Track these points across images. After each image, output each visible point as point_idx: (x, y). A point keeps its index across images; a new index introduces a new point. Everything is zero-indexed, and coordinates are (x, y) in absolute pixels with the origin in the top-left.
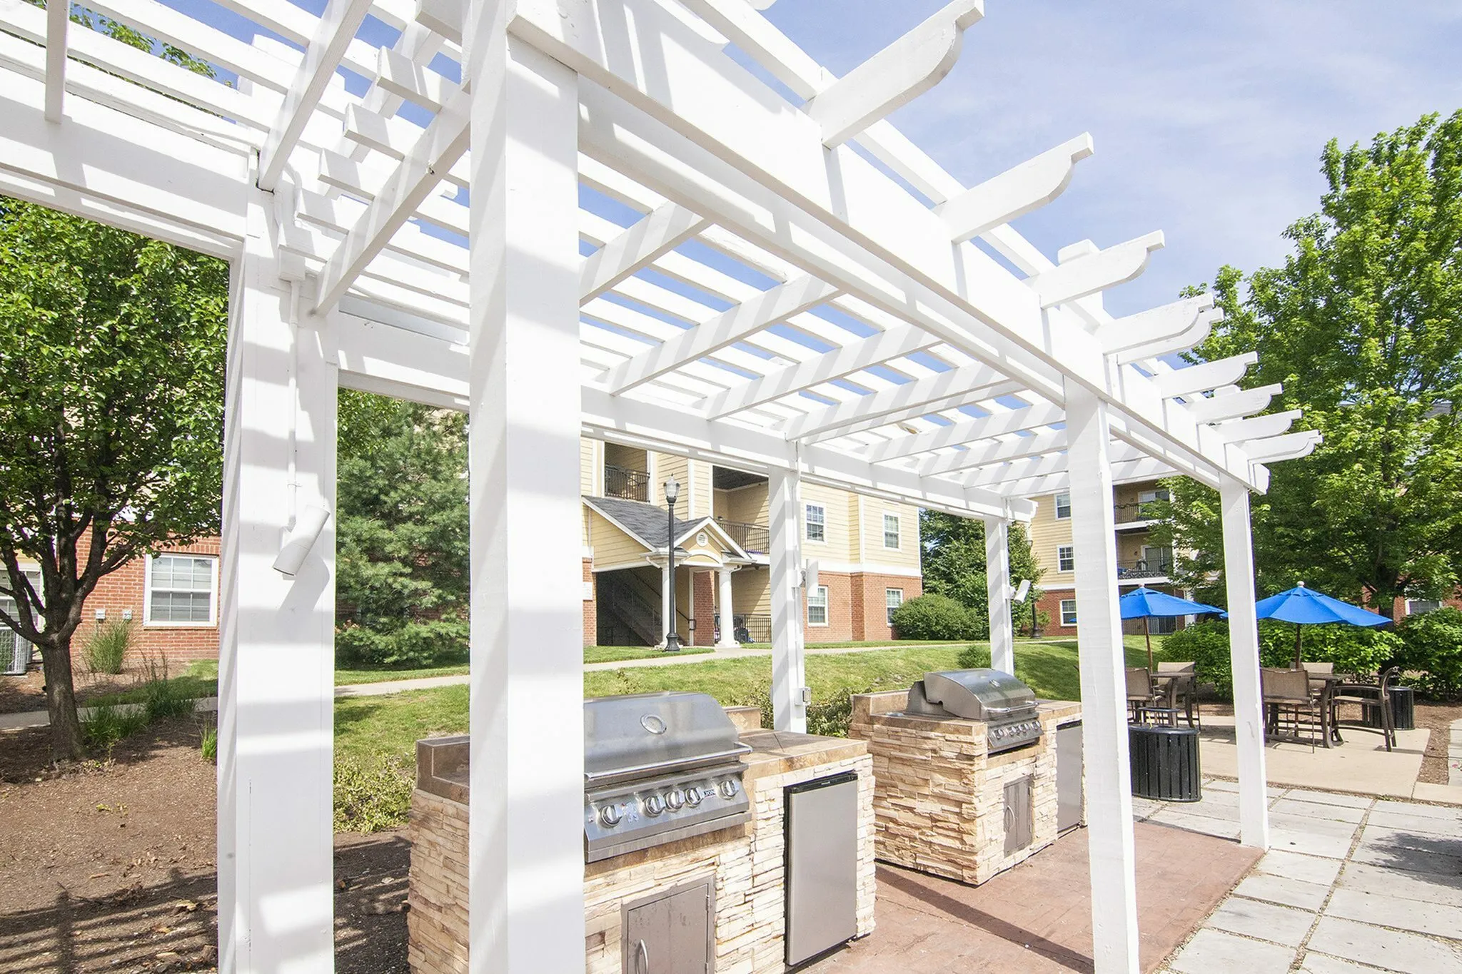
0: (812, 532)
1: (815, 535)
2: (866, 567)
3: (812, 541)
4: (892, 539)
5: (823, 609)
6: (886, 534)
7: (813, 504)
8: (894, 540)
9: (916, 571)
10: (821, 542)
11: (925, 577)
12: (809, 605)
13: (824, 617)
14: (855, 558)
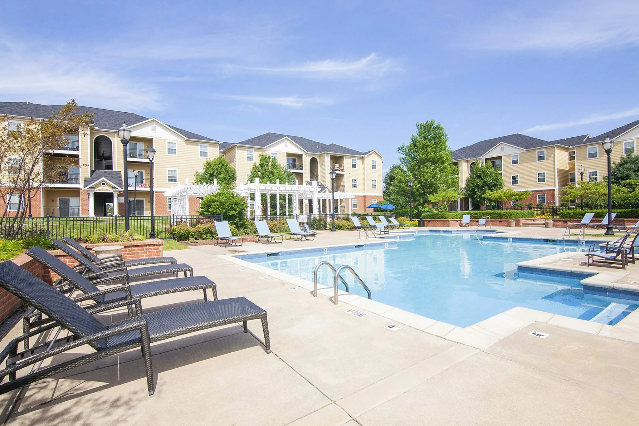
0: (354, 186)
1: (354, 187)
2: (367, 194)
3: (354, 188)
4: (374, 186)
5: (356, 205)
6: (373, 185)
7: (354, 179)
8: (375, 186)
9: (381, 194)
10: (356, 188)
11: (384, 196)
12: (353, 204)
13: (356, 207)
14: (365, 192)
